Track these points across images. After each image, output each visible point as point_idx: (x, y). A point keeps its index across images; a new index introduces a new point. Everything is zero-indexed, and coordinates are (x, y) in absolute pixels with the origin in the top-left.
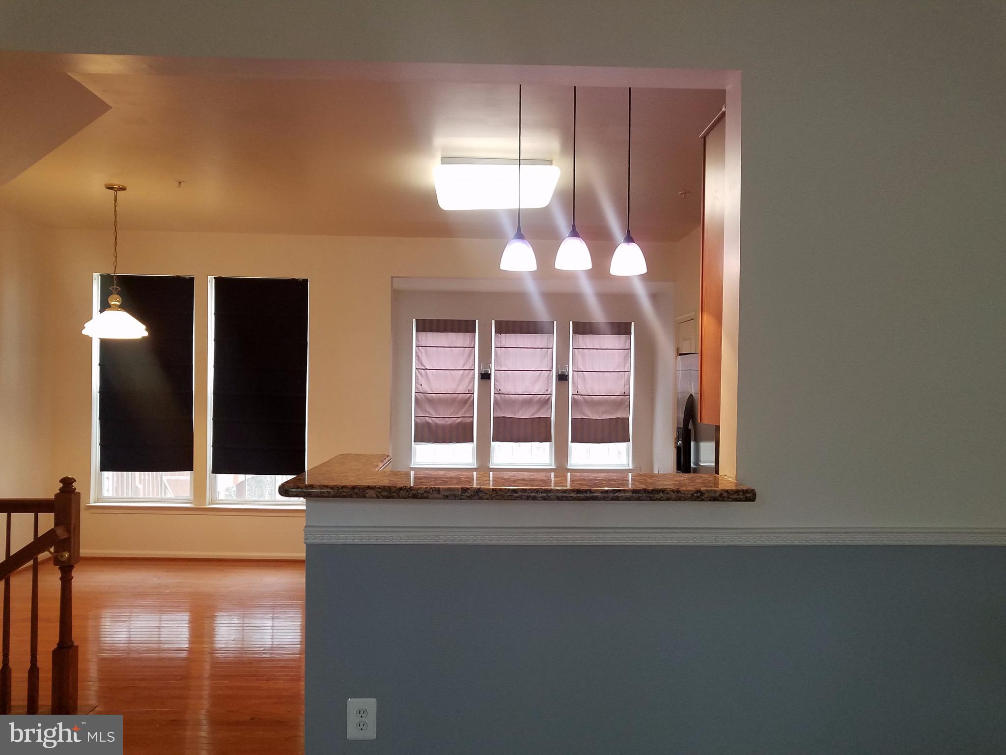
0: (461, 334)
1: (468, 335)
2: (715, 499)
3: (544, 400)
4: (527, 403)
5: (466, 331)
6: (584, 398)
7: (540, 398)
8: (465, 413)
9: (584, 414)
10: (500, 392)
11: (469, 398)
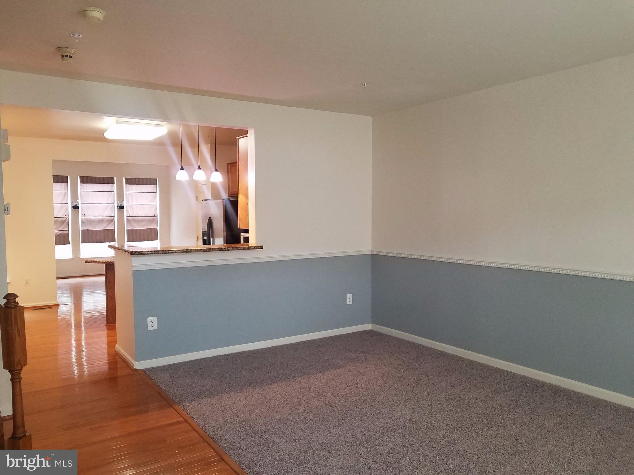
0: (59, 183)
1: (63, 184)
2: (253, 249)
3: (110, 219)
4: (101, 222)
5: (62, 182)
6: (133, 218)
7: (108, 219)
8: (64, 228)
9: (133, 226)
10: (84, 216)
11: (66, 220)
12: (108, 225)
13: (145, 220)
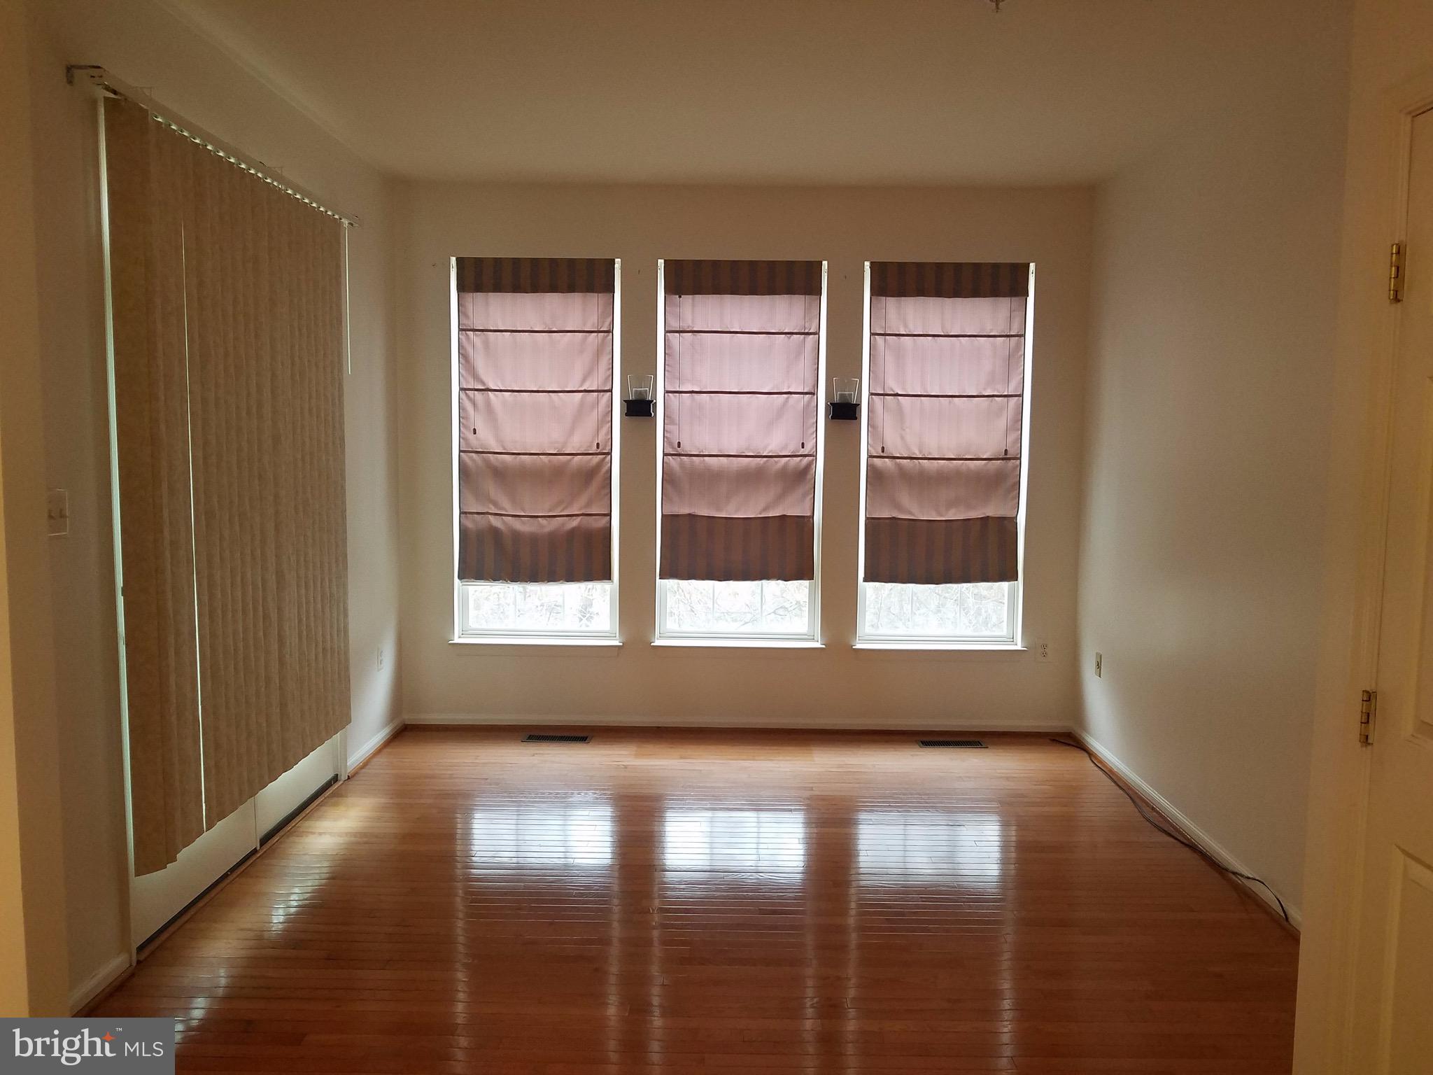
0: (577, 297)
1: (594, 300)
3: (795, 470)
4: (751, 478)
5: (590, 289)
6: (900, 468)
7: (785, 467)
8: (588, 505)
9: (898, 507)
10: (680, 450)
11: (599, 465)
12: (780, 498)
13: (958, 474)
